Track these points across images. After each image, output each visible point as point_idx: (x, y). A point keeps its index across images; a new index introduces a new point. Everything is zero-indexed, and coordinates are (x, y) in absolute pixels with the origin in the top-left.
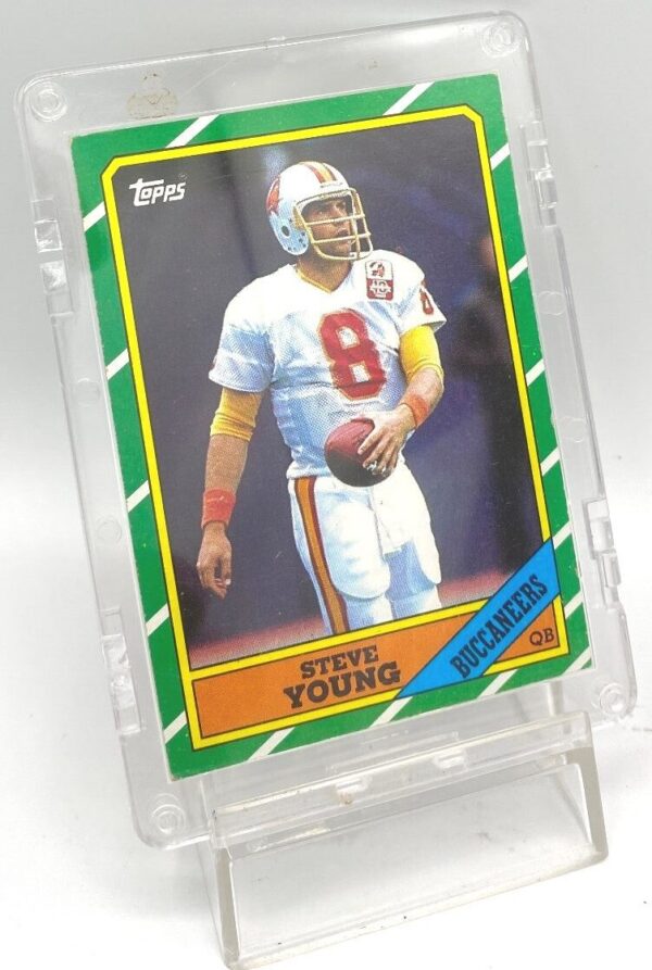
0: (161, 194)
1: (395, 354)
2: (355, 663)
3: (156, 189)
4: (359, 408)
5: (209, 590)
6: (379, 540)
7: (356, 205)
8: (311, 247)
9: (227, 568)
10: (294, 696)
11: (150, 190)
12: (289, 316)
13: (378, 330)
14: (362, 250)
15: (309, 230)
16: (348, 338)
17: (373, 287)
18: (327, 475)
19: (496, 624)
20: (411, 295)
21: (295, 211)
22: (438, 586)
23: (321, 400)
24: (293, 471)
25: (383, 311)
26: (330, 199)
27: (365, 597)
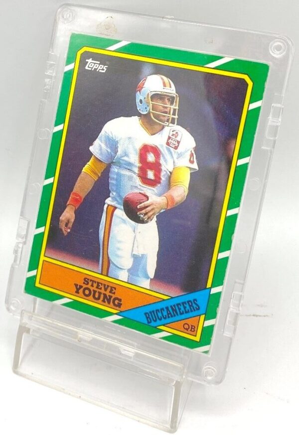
0: (96, 67)
1: (169, 174)
2: (106, 290)
3: (96, 65)
4: (145, 189)
5: (61, 230)
6: (133, 247)
7: (176, 102)
8: (149, 113)
9: (70, 225)
10: (78, 288)
11: (93, 64)
12: (130, 138)
13: (166, 161)
14: (171, 123)
15: (151, 105)
16: (151, 158)
17: (170, 141)
18: (121, 209)
19: (170, 309)
20: (186, 152)
21: (148, 95)
22: (151, 279)
23: (130, 178)
24: (108, 201)
25: (171, 153)
26: (165, 95)
27: (119, 266)
